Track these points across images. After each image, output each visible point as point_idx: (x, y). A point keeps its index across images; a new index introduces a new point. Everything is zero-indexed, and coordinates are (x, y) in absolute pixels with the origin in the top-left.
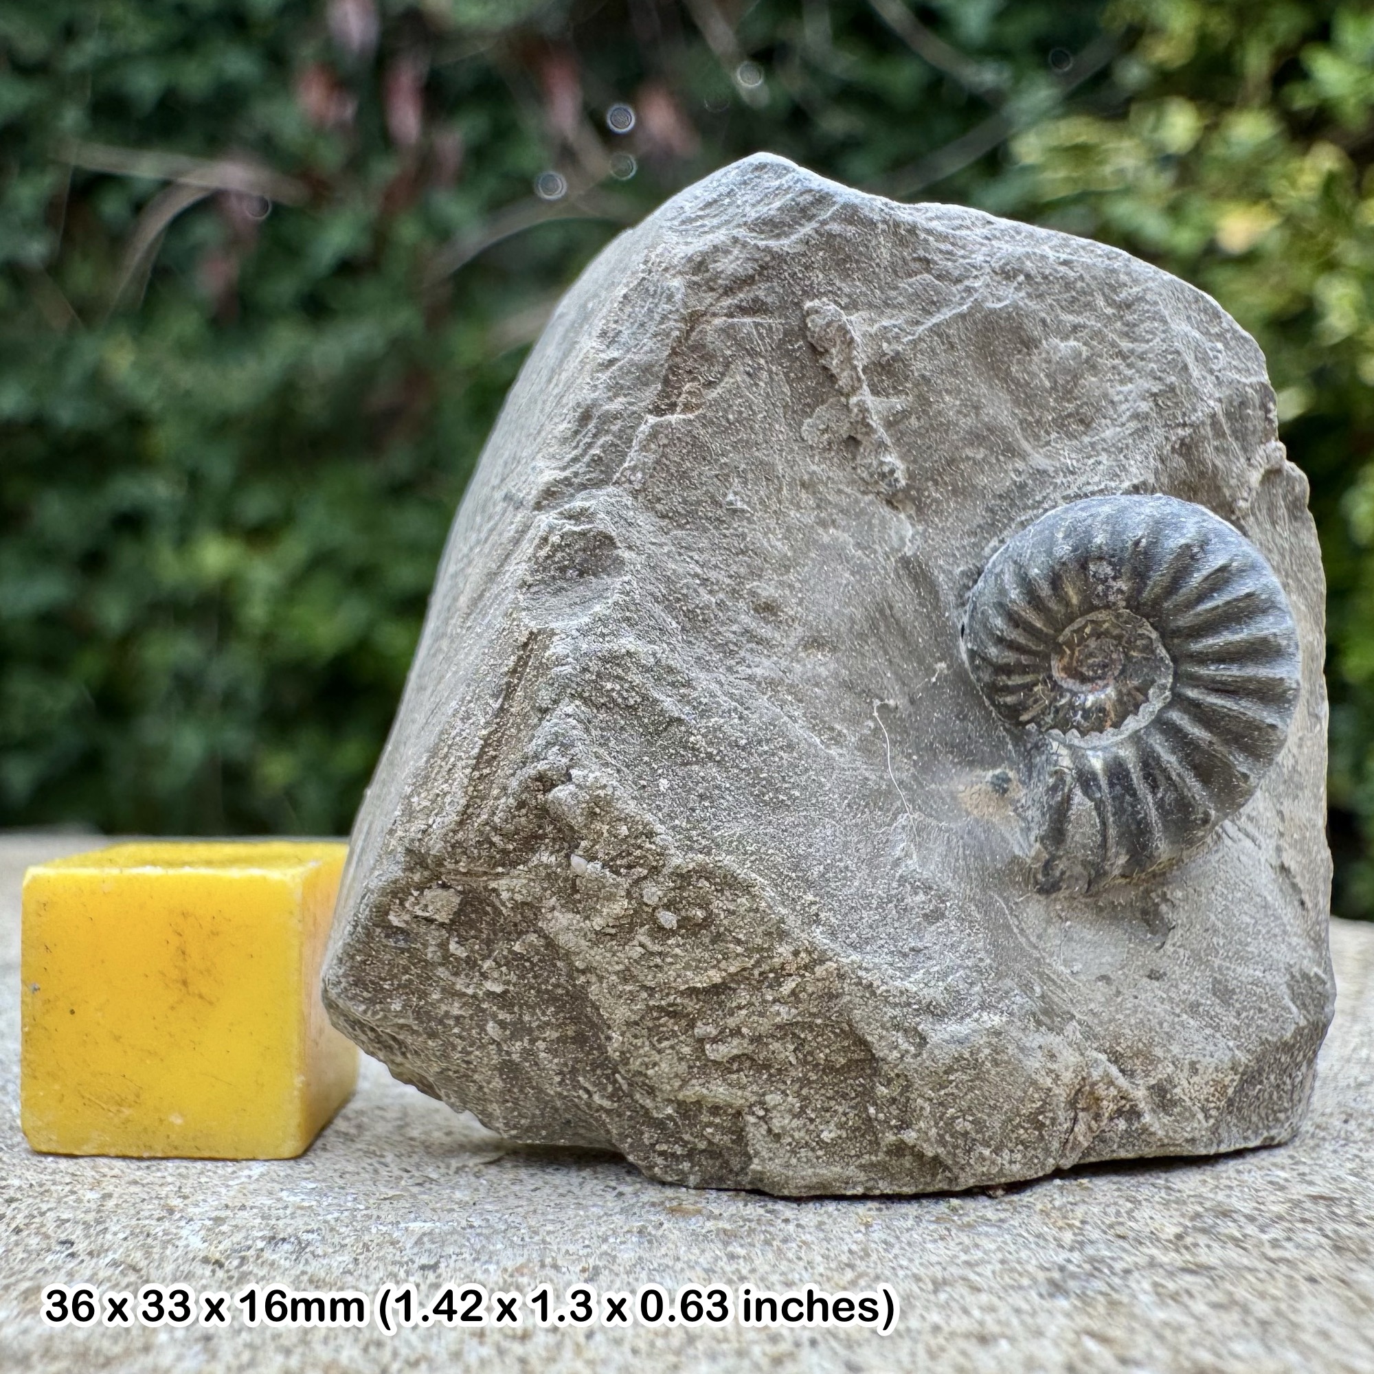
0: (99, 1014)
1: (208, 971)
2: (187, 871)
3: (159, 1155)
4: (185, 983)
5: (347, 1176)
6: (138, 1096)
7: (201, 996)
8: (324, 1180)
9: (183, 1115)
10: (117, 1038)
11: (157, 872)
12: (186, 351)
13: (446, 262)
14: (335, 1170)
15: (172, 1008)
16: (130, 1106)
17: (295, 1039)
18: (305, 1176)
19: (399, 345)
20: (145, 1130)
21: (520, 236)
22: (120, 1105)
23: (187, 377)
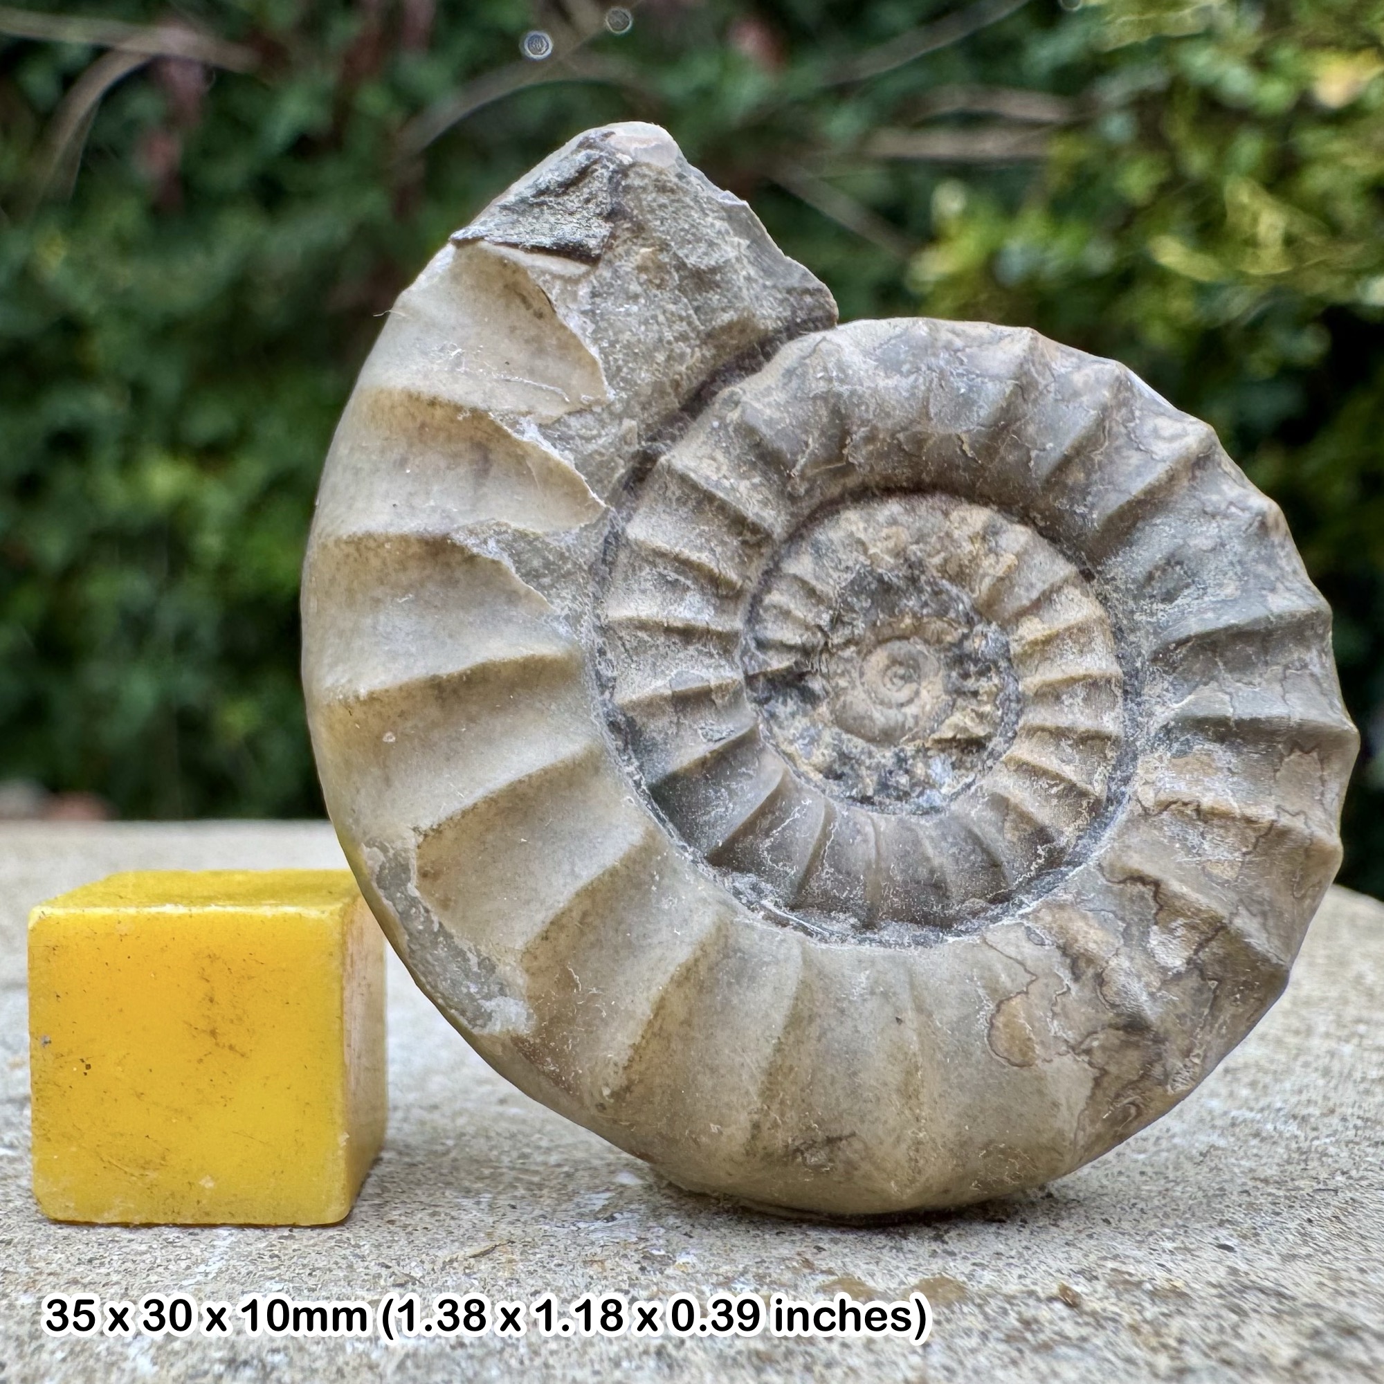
0: (120, 1068)
1: (240, 1019)
2: (212, 909)
3: (189, 1221)
4: (213, 1033)
5: (317, 1273)
6: (164, 1159)
7: (231, 1048)
8: (291, 1281)
9: (214, 1179)
10: (140, 1095)
11: (181, 910)
12: (125, 247)
13: (419, 136)
14: (304, 1266)
15: (200, 1061)
16: (156, 1169)
17: (338, 1094)
18: (270, 1273)
19: (364, 231)
20: (173, 1195)
21: (499, 104)
22: (144, 1168)
23: (127, 275)
